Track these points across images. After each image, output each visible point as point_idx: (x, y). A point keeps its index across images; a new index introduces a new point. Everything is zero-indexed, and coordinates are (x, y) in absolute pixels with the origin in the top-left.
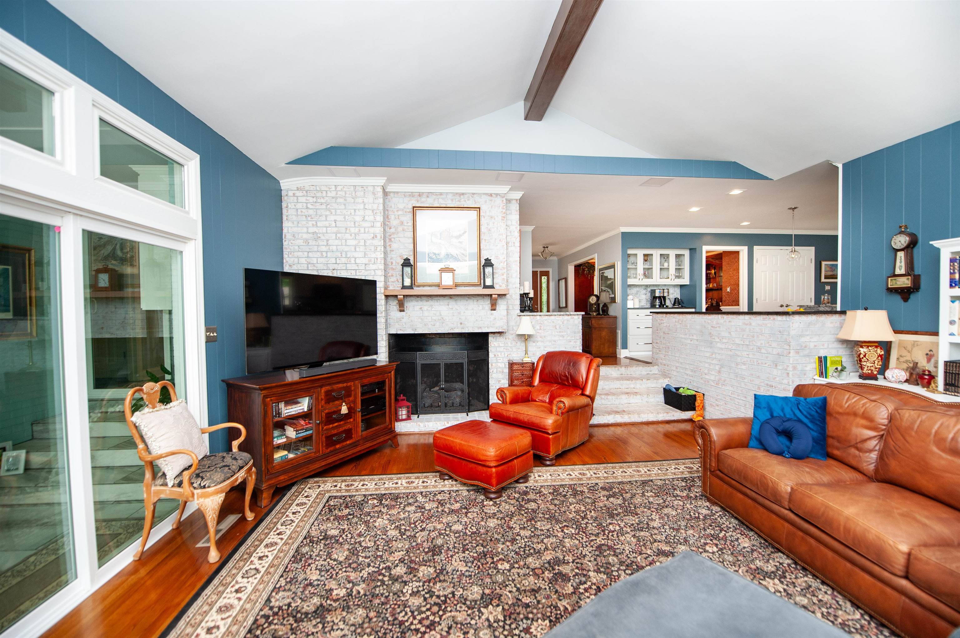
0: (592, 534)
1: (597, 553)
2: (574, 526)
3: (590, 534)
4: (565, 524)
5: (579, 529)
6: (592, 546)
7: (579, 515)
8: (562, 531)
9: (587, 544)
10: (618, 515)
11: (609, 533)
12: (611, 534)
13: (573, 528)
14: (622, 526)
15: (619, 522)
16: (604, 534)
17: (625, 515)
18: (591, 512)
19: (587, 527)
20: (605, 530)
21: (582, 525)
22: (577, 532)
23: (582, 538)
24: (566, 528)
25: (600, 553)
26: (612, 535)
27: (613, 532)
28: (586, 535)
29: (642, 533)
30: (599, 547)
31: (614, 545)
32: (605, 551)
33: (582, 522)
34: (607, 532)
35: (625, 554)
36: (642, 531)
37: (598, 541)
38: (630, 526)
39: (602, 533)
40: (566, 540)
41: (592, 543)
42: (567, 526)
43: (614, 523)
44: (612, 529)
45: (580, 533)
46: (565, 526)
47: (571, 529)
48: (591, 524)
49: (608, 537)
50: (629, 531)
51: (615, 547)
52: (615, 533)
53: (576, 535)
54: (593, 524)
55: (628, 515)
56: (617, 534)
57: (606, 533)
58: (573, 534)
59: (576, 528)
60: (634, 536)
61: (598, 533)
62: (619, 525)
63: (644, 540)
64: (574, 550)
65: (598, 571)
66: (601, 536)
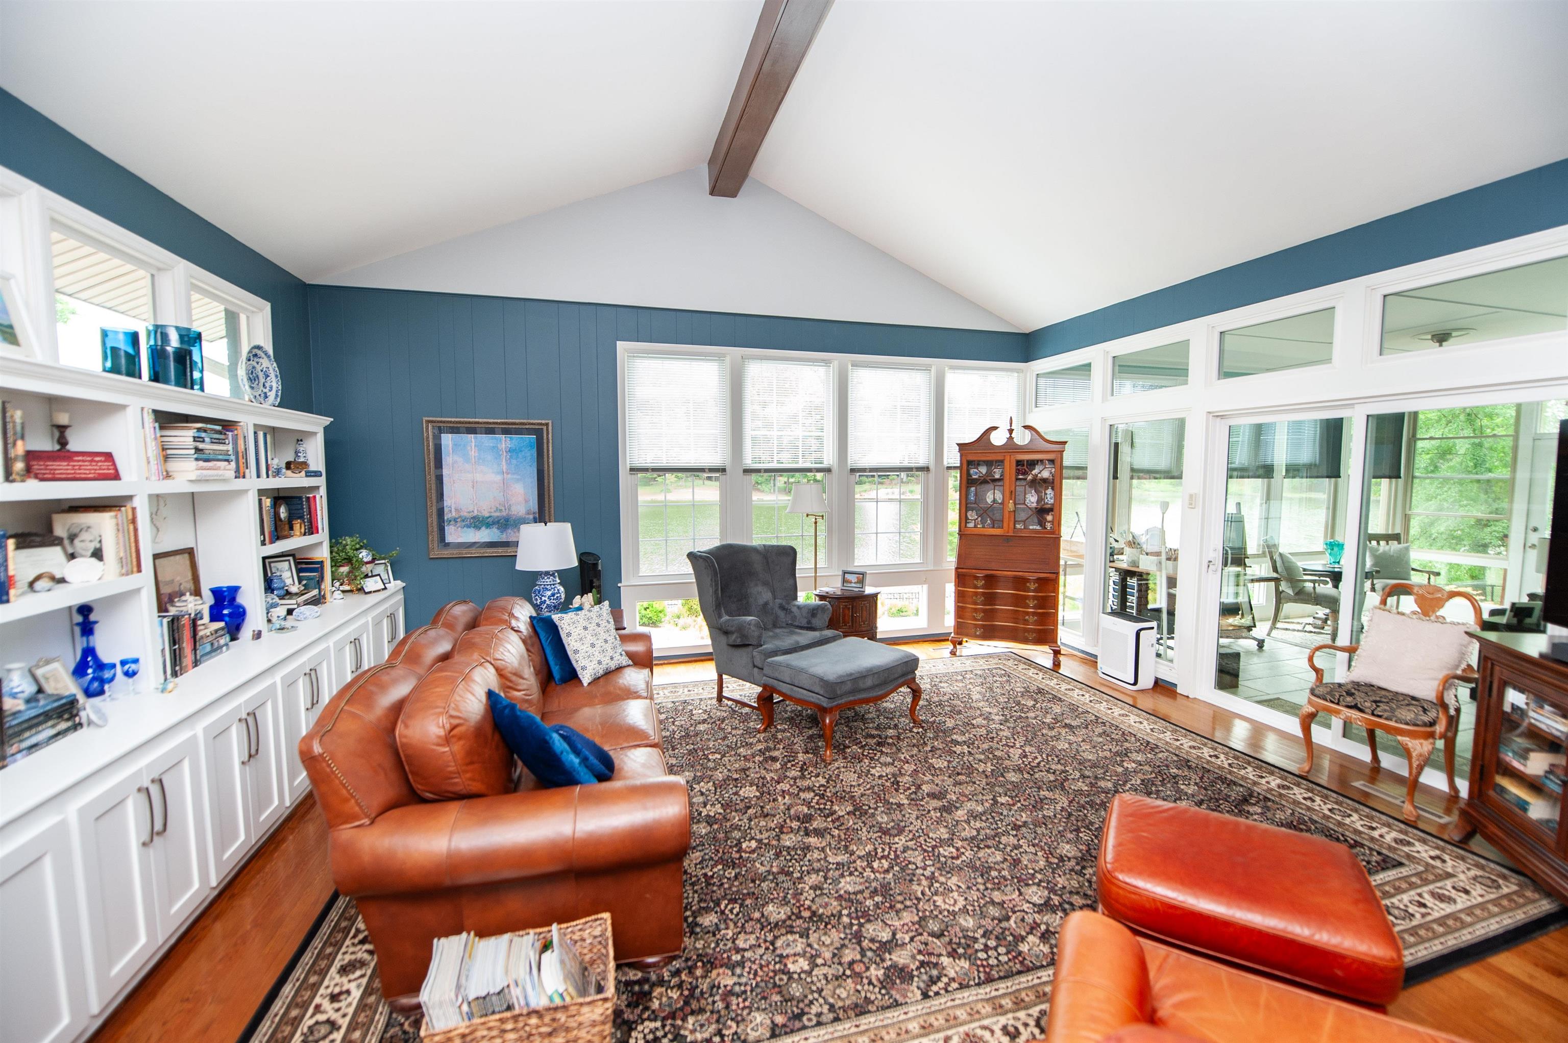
0: (912, 849)
1: (903, 824)
2: (943, 859)
3: (916, 850)
4: (958, 862)
5: (934, 855)
6: (910, 831)
7: (942, 884)
8: (958, 849)
9: (917, 834)
10: (875, 892)
11: (889, 853)
12: (886, 853)
13: (945, 857)
14: (868, 870)
15: (873, 876)
16: (895, 852)
17: (862, 892)
18: (923, 893)
19: (924, 859)
20: (895, 859)
21: (931, 863)
22: (936, 850)
23: (925, 841)
24: (955, 855)
25: (898, 825)
26: (883, 850)
27: (883, 857)
28: (921, 846)
29: (839, 859)
30: (901, 831)
31: (881, 837)
32: (893, 828)
33: (933, 869)
34: (892, 856)
35: (867, 826)
36: (838, 864)
37: (904, 840)
38: (856, 870)
39: (898, 853)
40: (946, 836)
41: (911, 836)
42: (953, 858)
43: (880, 873)
44: (883, 861)
45: (930, 849)
46: (957, 858)
47: (946, 854)
48: (917, 867)
49: (890, 848)
50: (858, 862)
51: (880, 834)
52: (880, 854)
53: (936, 846)
54: (914, 867)
55: (855, 893)
56: (876, 853)
57: (892, 853)
58: (941, 846)
59: (938, 856)
60: (852, 853)
61: (904, 852)
62: (873, 871)
63: (839, 848)
64: (932, 824)
65: (899, 805)
66: (900, 846)
